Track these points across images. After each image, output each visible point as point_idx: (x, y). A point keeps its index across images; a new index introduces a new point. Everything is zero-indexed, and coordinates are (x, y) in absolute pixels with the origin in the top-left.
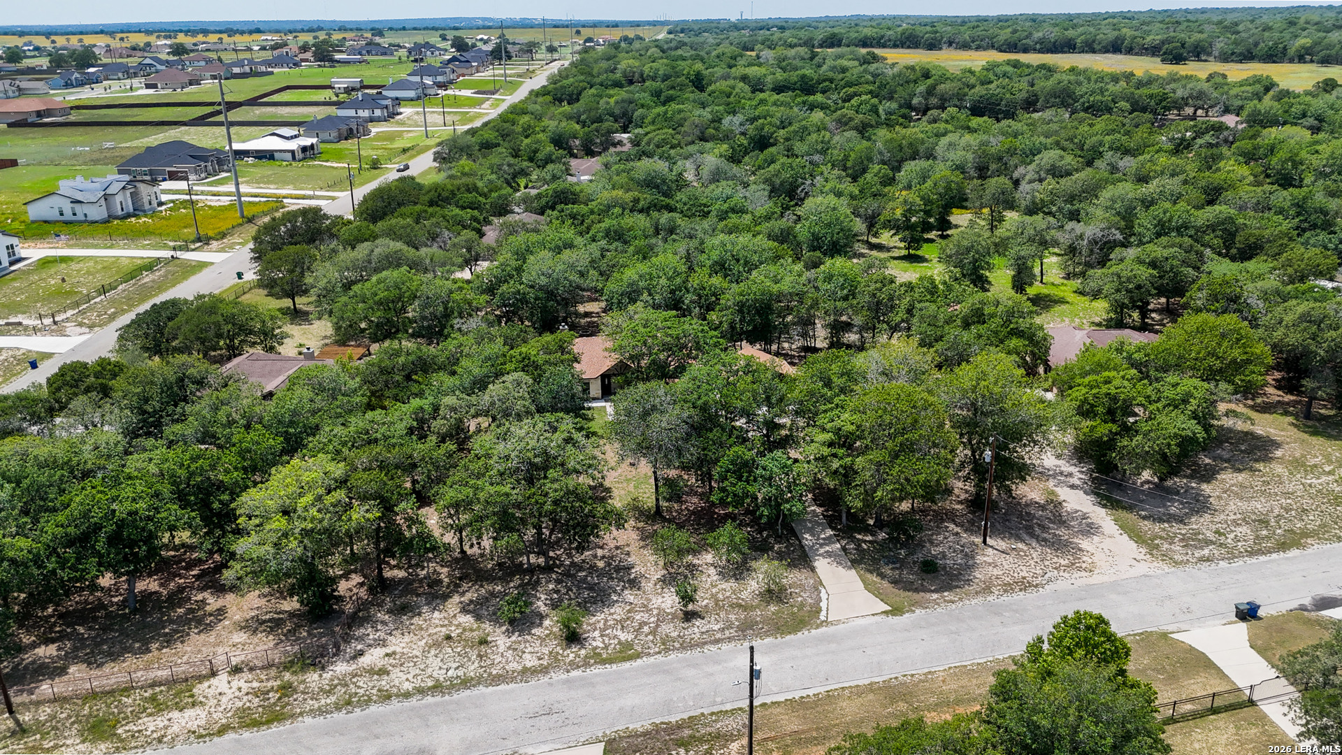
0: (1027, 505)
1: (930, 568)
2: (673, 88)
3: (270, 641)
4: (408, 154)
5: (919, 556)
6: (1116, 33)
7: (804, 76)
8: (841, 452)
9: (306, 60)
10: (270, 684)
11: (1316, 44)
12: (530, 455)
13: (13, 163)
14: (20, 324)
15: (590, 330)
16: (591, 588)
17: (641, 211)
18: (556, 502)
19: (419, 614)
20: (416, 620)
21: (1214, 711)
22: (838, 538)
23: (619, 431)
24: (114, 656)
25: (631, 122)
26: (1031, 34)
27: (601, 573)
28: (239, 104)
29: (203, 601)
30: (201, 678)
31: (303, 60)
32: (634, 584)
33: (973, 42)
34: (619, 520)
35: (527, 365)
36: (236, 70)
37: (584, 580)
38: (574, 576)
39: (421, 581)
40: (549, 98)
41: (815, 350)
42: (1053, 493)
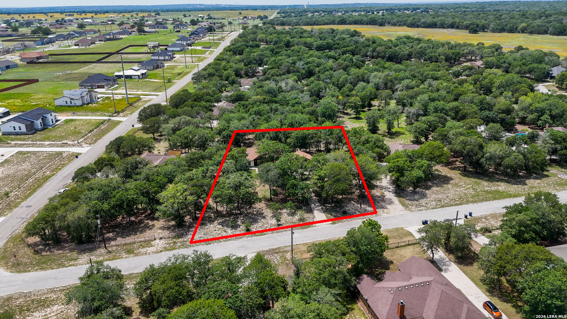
0: (375, 196)
1: (345, 213)
2: (278, 48)
3: (168, 232)
4: (180, 76)
5: (342, 210)
6: (453, 20)
7: (328, 43)
8: (320, 181)
9: (134, 31)
10: (170, 242)
11: (528, 26)
12: (236, 183)
13: (37, 81)
14: (67, 143)
15: (250, 145)
16: (253, 219)
17: (266, 103)
18: (243, 195)
19: (207, 225)
20: (206, 227)
21: (409, 245)
22: (320, 205)
23: (260, 176)
24: (128, 236)
25: (262, 63)
26: (420, 20)
27: (255, 215)
28: (113, 54)
29: (148, 223)
30: (152, 241)
31: (132, 32)
32: (264, 217)
33: (398, 23)
34: (260, 200)
35: (233, 157)
36: (108, 37)
37: (251, 217)
38: (248, 216)
39: (206, 217)
40: (231, 53)
41: (321, 151)
42: (383, 193)
